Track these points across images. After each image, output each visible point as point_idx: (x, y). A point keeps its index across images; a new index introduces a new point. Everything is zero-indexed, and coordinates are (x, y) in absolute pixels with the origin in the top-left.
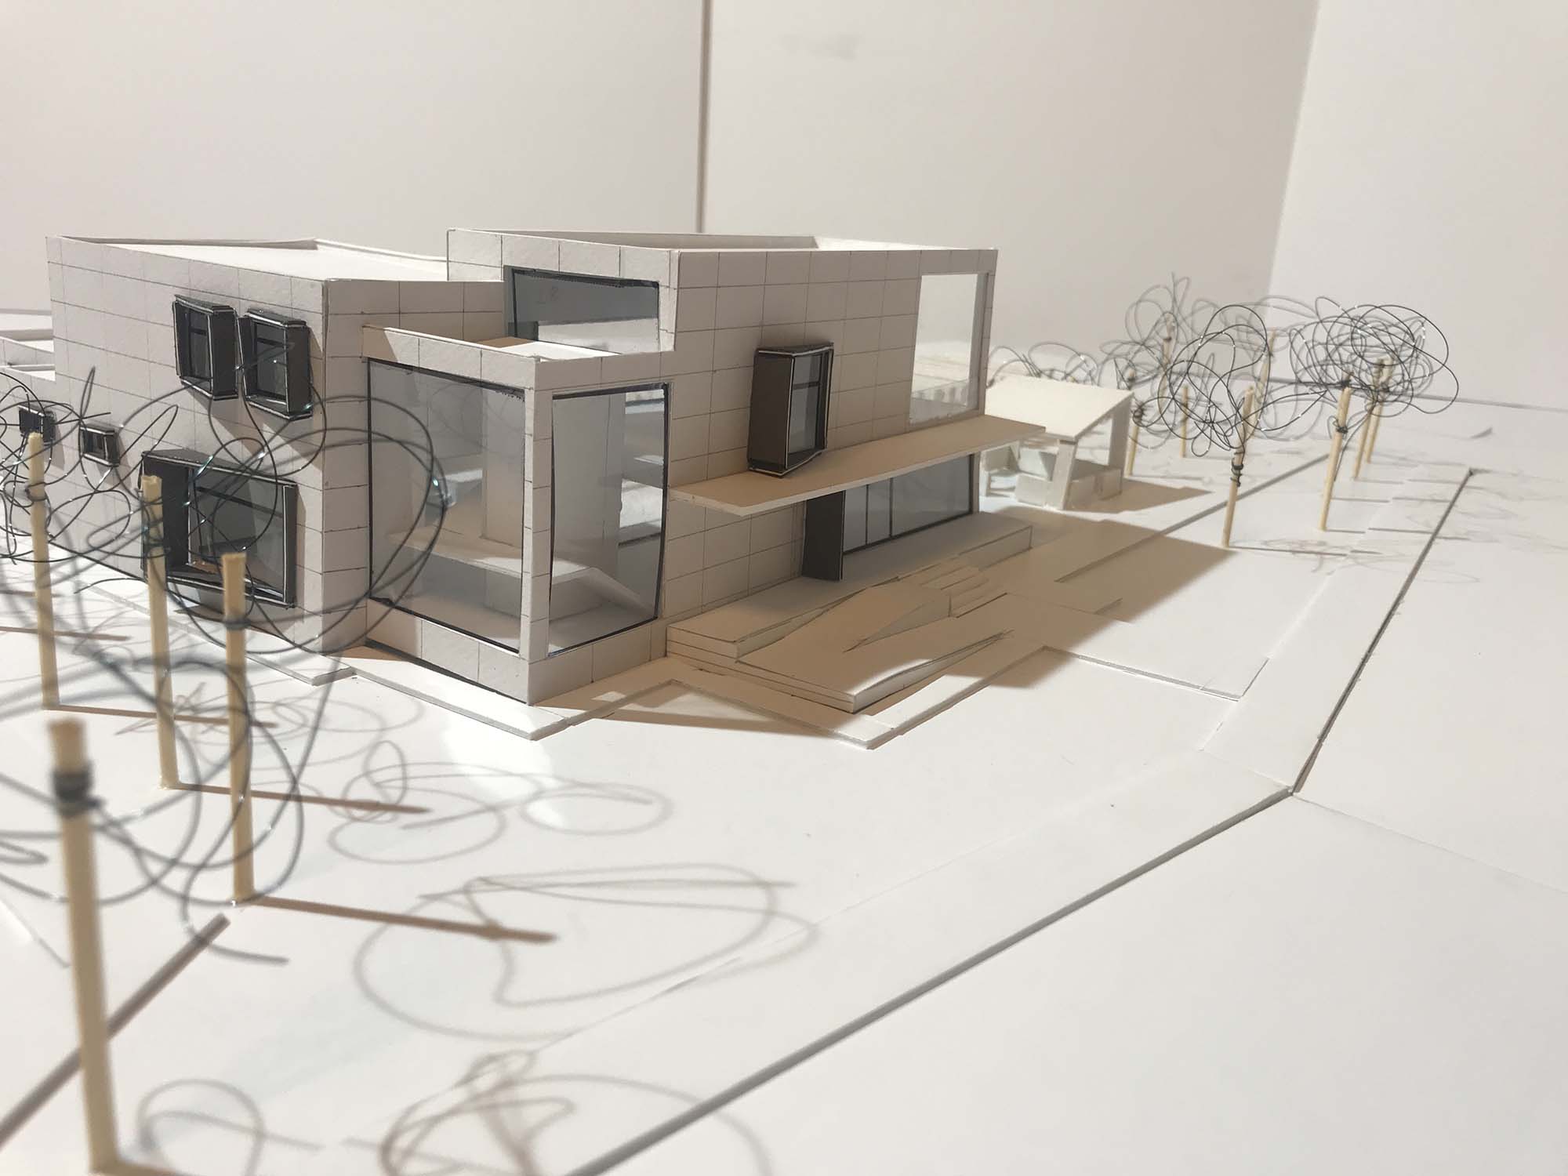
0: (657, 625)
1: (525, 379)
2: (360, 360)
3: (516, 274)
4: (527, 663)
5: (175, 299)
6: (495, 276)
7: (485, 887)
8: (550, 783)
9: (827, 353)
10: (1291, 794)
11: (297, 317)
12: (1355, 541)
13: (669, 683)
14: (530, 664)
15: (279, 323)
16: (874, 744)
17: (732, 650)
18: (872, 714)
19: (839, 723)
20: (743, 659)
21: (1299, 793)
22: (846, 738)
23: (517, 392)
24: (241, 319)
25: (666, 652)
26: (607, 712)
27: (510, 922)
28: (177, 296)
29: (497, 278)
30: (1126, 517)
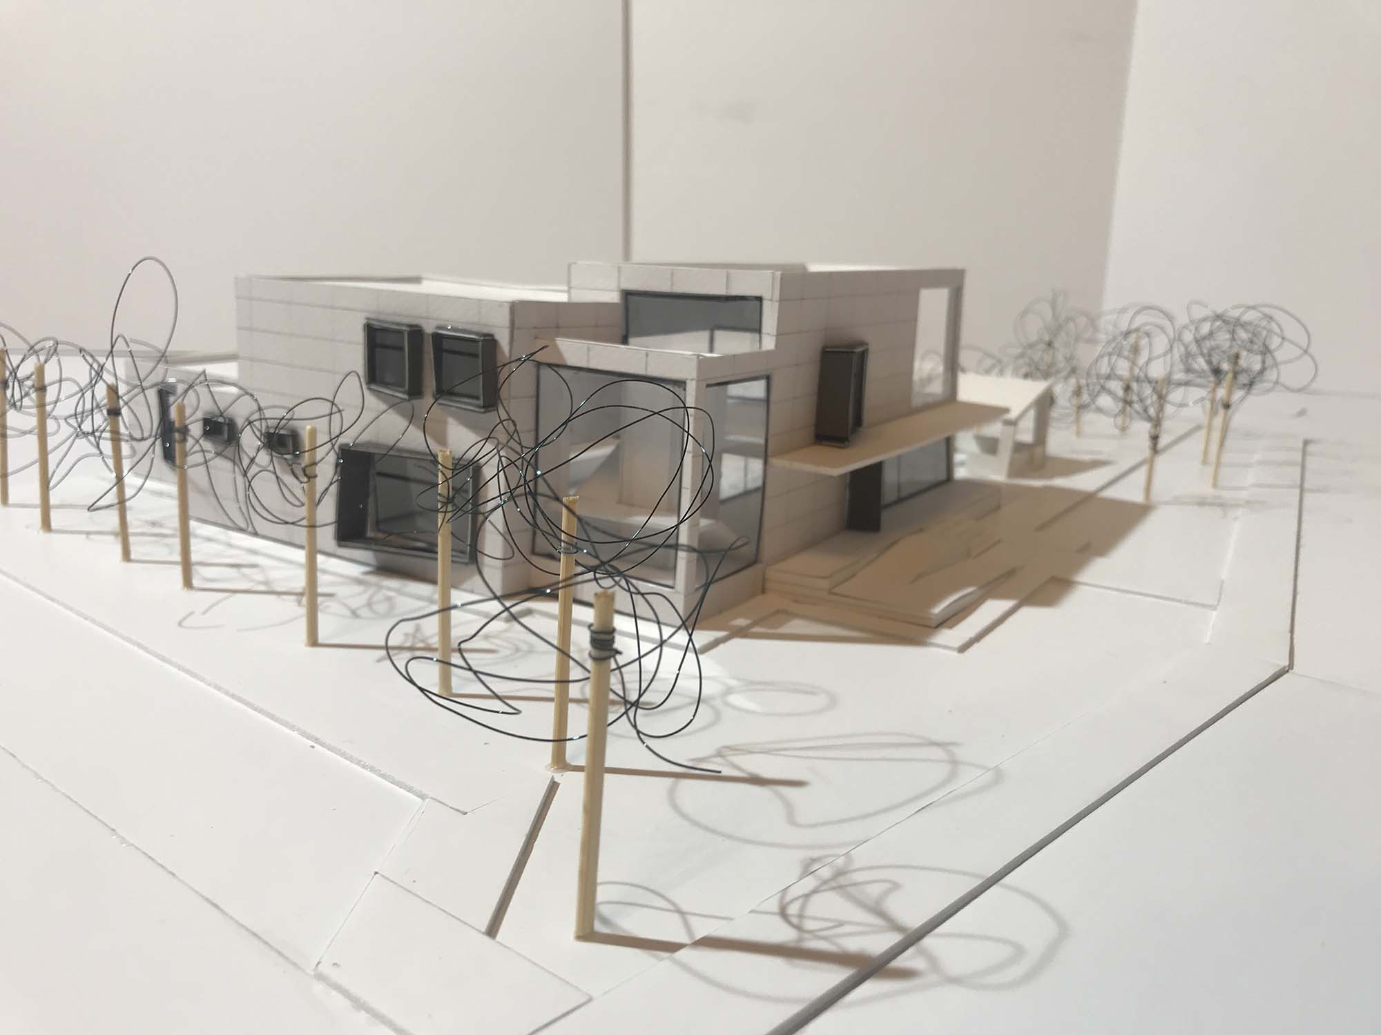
0: (759, 566)
1: (688, 372)
3: (629, 296)
4: (683, 596)
5: (365, 321)
6: (613, 297)
7: (732, 752)
8: (733, 683)
9: (864, 351)
10: (1287, 671)
12: (1244, 495)
13: (777, 612)
14: (685, 596)
15: (473, 336)
16: (963, 649)
17: (825, 584)
18: (951, 627)
19: (929, 635)
20: (836, 590)
21: (1294, 670)
22: (939, 646)
24: (430, 335)
25: (765, 589)
26: (742, 633)
27: (766, 773)
28: (367, 318)
29: (616, 299)
30: (1060, 482)
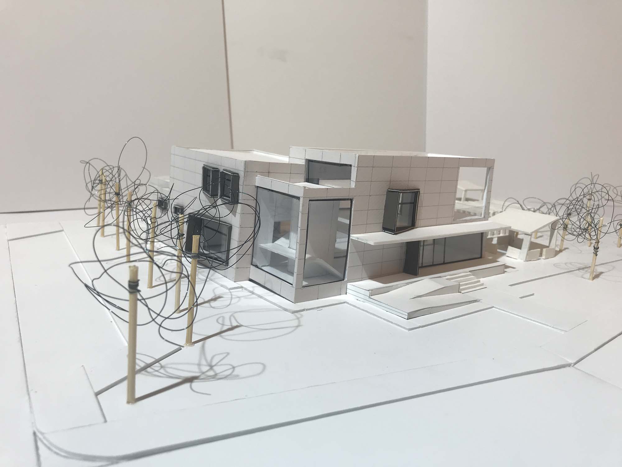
0: (343, 282)
1: (300, 194)
2: (255, 187)
3: (310, 162)
4: (295, 289)
5: (203, 166)
9: (417, 192)
10: (571, 366)
11: (236, 172)
14: (296, 289)
15: (230, 174)
16: (411, 330)
17: (368, 293)
21: (575, 366)
22: (401, 327)
23: (298, 198)
24: (220, 172)
25: (346, 292)
28: (204, 165)
29: (303, 163)
